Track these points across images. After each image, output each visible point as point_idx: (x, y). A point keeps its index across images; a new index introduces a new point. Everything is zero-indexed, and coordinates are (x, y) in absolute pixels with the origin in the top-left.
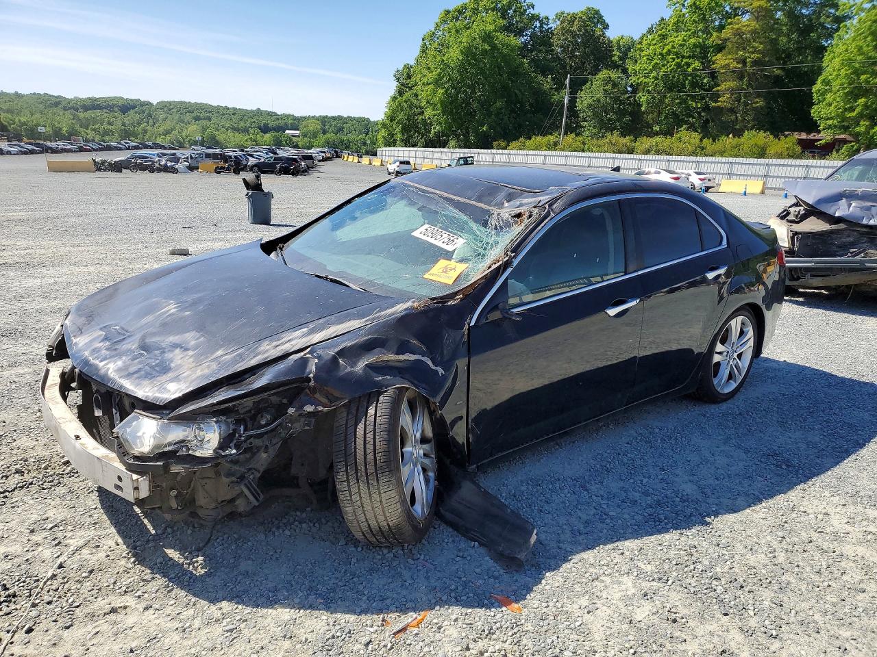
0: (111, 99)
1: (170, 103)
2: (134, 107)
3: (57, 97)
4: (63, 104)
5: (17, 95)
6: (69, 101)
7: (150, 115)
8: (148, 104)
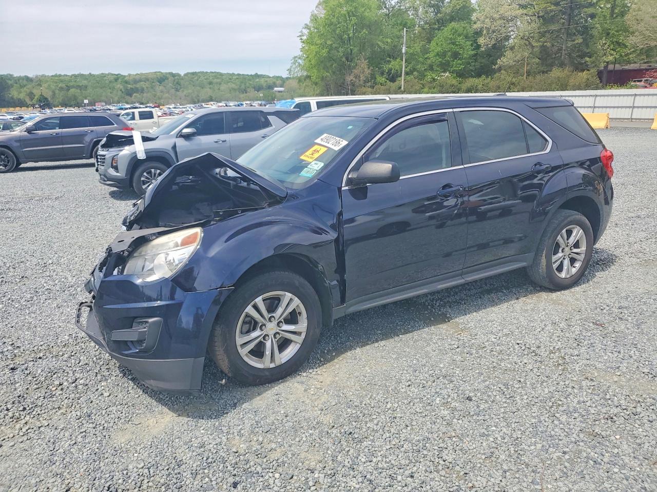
1: (193, 74)
2: (167, 78)
3: (117, 75)
7: (178, 83)
8: (179, 75)
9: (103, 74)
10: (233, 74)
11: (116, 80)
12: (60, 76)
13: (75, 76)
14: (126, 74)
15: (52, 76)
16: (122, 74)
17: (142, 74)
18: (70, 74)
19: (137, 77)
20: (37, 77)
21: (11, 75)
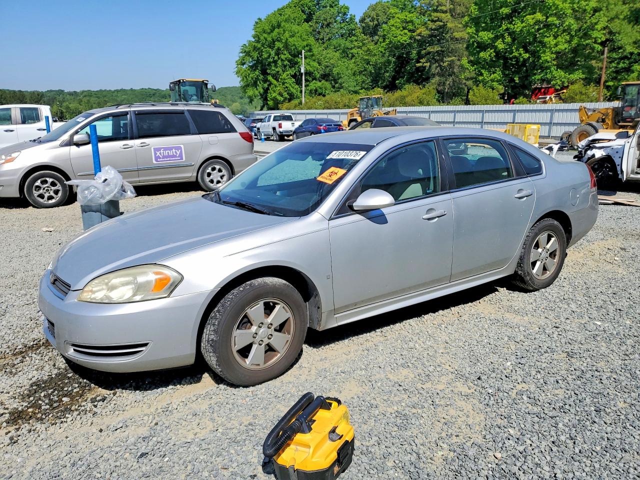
3: (155, 90)
5: (132, 91)
9: (142, 89)
12: (105, 91)
16: (160, 89)
18: (113, 89)
20: (83, 92)
21: (63, 91)
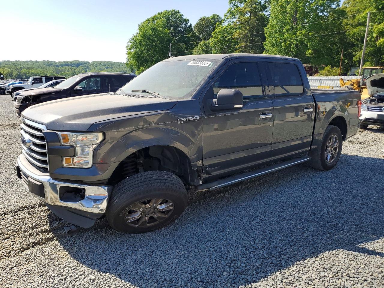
0: (73, 61)
1: (97, 62)
2: (81, 64)
3: (52, 62)
4: (54, 64)
5: (37, 62)
6: (56, 63)
7: (88, 67)
8: (88, 63)
9: (43, 61)
10: (120, 63)
11: (51, 65)
12: (19, 61)
13: (27, 62)
14: (58, 62)
15: (14, 62)
17: (67, 62)
19: (63, 64)
